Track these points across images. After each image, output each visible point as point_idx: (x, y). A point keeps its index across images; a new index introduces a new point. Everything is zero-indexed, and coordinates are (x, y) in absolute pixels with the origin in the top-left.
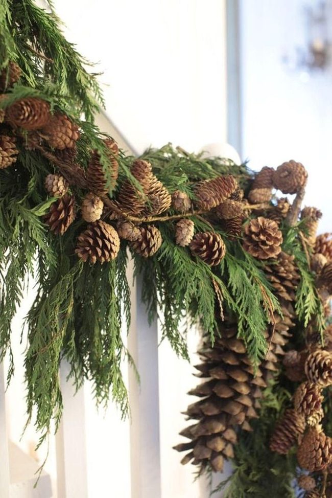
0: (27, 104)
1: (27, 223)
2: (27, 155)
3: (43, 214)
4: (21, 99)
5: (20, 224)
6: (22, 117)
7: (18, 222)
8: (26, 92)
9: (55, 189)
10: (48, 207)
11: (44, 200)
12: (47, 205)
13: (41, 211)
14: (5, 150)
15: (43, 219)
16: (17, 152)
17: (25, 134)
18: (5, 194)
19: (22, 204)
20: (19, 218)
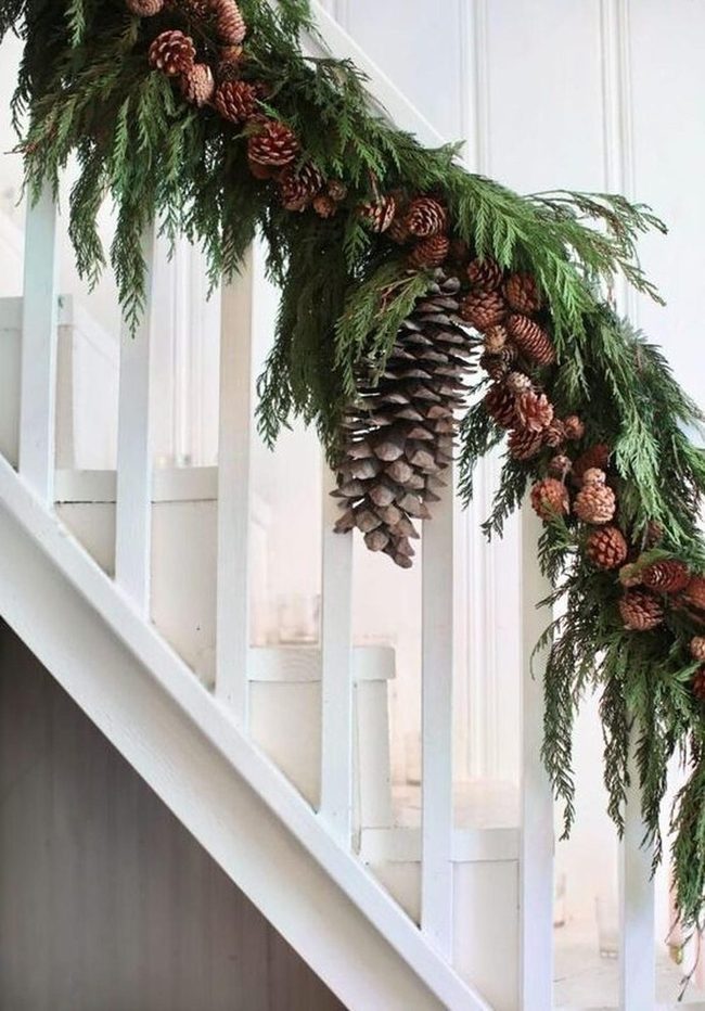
0: (659, 568)
1: (668, 688)
2: (674, 616)
3: (687, 679)
4: (653, 564)
5: (662, 689)
6: (653, 581)
7: (659, 686)
8: (659, 555)
9: (699, 653)
10: (692, 672)
11: (688, 665)
12: (692, 670)
13: (685, 676)
14: (648, 611)
15: (687, 685)
16: (661, 612)
17: (665, 595)
18: (651, 655)
19: (664, 668)
20: (660, 683)
